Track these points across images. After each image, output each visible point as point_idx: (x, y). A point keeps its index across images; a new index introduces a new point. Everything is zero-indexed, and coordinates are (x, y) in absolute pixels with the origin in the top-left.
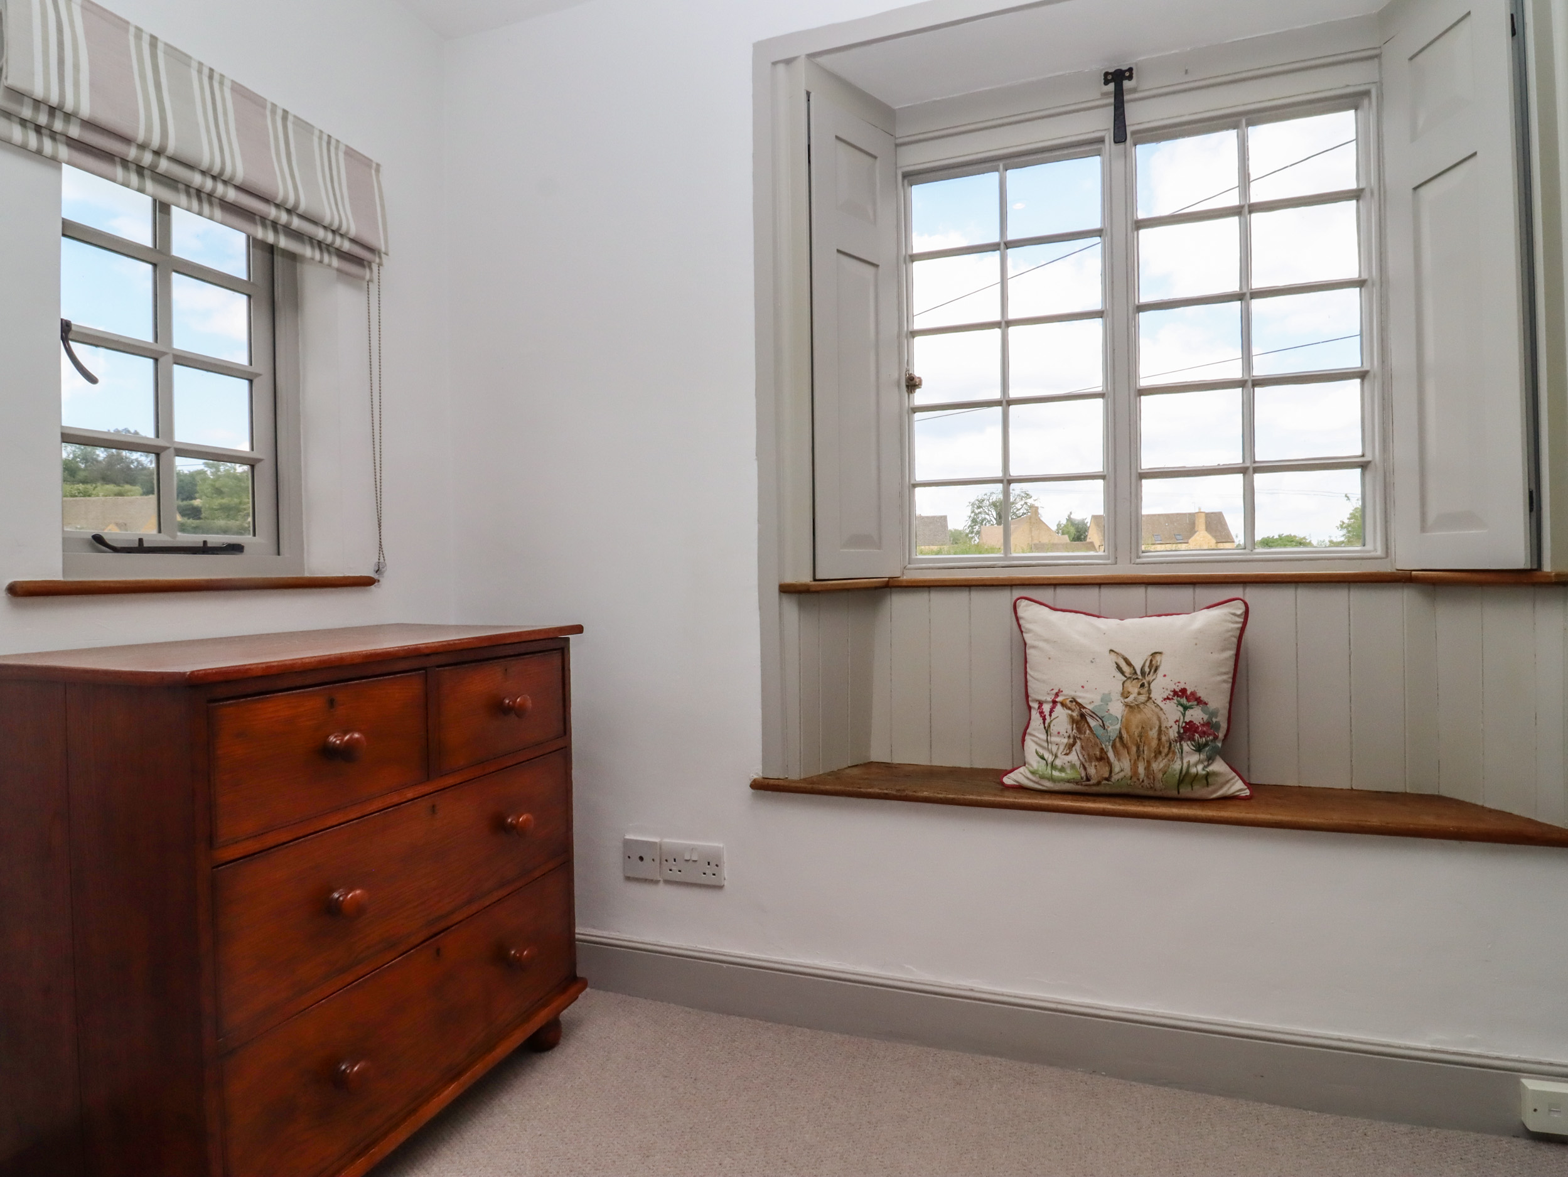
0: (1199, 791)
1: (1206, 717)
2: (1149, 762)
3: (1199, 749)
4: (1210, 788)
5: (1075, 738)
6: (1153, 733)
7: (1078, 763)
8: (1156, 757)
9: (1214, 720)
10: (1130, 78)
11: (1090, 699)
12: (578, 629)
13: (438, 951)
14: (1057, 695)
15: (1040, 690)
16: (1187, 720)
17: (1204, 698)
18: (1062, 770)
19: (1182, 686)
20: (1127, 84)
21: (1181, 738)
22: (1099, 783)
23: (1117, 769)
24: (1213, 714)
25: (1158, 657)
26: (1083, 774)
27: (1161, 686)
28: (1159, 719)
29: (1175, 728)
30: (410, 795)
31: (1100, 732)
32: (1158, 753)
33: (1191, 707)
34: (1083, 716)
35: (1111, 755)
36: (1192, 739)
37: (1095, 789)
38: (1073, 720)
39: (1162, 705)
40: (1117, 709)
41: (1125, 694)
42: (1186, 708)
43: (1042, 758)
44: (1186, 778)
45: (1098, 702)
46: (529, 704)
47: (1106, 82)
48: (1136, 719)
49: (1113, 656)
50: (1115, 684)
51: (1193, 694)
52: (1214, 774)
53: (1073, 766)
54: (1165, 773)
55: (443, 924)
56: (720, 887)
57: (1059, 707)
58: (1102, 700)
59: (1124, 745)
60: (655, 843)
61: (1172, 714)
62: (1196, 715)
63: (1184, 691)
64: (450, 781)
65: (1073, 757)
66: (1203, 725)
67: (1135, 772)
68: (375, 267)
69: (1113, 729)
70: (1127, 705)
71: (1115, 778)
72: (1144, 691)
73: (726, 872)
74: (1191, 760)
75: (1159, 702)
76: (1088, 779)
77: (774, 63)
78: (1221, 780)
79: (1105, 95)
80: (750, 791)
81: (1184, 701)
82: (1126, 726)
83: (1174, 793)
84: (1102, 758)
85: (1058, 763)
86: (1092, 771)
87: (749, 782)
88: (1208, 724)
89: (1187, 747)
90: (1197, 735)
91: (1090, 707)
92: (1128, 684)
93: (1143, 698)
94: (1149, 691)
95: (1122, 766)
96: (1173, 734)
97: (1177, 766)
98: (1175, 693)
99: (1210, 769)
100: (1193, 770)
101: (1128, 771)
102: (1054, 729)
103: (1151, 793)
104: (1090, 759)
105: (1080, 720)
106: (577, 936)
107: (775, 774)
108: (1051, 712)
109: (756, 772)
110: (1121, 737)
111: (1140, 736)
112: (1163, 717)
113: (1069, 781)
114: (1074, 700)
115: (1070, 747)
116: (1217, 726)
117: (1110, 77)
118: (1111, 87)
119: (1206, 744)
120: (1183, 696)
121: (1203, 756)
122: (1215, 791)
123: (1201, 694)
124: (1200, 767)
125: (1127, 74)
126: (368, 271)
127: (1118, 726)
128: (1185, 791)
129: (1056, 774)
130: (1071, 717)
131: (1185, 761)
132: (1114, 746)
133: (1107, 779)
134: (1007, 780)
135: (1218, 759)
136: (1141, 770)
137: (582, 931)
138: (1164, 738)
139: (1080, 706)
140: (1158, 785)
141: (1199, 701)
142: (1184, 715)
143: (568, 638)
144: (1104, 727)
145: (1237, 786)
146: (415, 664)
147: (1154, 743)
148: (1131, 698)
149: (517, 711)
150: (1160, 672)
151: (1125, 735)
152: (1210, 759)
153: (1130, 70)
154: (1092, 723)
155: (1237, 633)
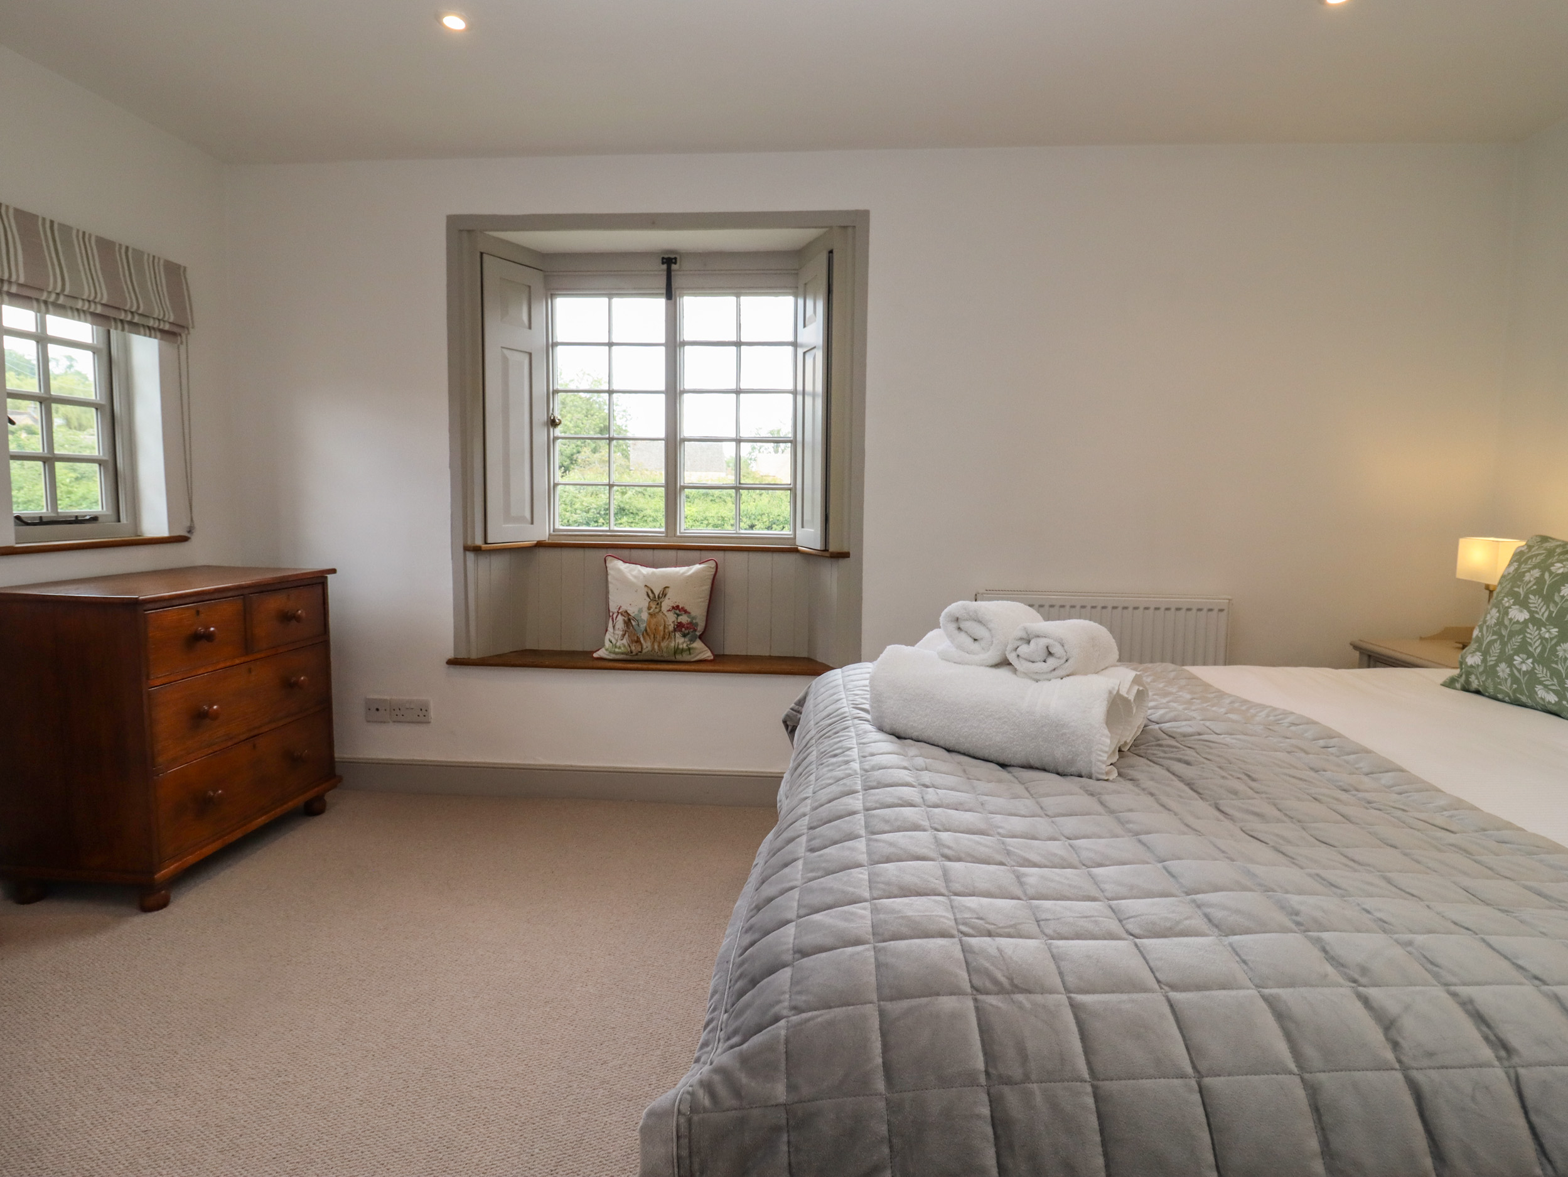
0: (686, 657)
1: (689, 620)
2: (659, 643)
3: (684, 636)
4: (692, 656)
5: (626, 631)
6: (661, 628)
7: (626, 644)
8: (663, 640)
9: (694, 621)
10: (675, 263)
11: (633, 611)
12: (333, 571)
13: (254, 746)
14: (619, 609)
15: (613, 608)
16: (679, 621)
17: (688, 610)
18: (620, 648)
19: (677, 604)
20: (674, 267)
21: (675, 630)
22: (637, 654)
23: (645, 647)
24: (694, 618)
25: (667, 589)
26: (629, 650)
27: (666, 604)
28: (665, 622)
29: (672, 625)
30: (237, 661)
31: (636, 627)
32: (664, 638)
33: (681, 615)
34: (629, 620)
35: (642, 639)
36: (681, 631)
37: (635, 658)
38: (625, 622)
39: (666, 614)
40: (645, 616)
41: (649, 608)
42: (678, 615)
43: (611, 642)
44: (677, 651)
45: (636, 613)
46: (304, 615)
47: (663, 263)
48: (654, 621)
49: (646, 589)
50: (644, 602)
51: (682, 608)
52: (693, 648)
53: (624, 646)
54: (667, 648)
55: (256, 732)
56: (429, 722)
57: (620, 615)
58: (639, 611)
59: (648, 634)
60: (386, 700)
61: (671, 618)
62: (684, 619)
63: (678, 606)
64: (259, 656)
65: (625, 641)
66: (688, 624)
67: (653, 648)
68: (184, 336)
69: (643, 626)
70: (650, 614)
71: (644, 651)
72: (658, 607)
73: (432, 714)
74: (680, 641)
75: (665, 612)
76: (632, 652)
77: (461, 231)
78: (697, 651)
79: (662, 270)
80: (447, 666)
81: (678, 612)
82: (649, 623)
83: (673, 658)
84: (638, 641)
85: (618, 644)
86: (633, 648)
87: (446, 661)
88: (691, 623)
89: (678, 635)
90: (683, 629)
91: (633, 615)
92: (651, 603)
93: (657, 610)
94: (661, 607)
95: (647, 645)
96: (671, 628)
97: (673, 644)
98: (673, 608)
99: (691, 646)
100: (681, 646)
101: (650, 648)
102: (617, 627)
103: (662, 659)
104: (632, 641)
105: (628, 622)
106: (336, 760)
107: (463, 655)
108: (616, 618)
109: (451, 655)
110: (646, 630)
111: (655, 629)
112: (665, 619)
113: (622, 653)
114: (626, 612)
115: (624, 635)
116: (697, 624)
117: (665, 260)
118: (665, 267)
119: (688, 634)
120: (677, 609)
121: (687, 639)
122: (693, 658)
123: (688, 608)
124: (685, 645)
125: (674, 261)
126: (179, 338)
127: (645, 625)
128: (679, 657)
129: (617, 650)
130: (624, 620)
131: (677, 641)
132: (643, 635)
133: (641, 652)
134: (595, 655)
135: (698, 640)
136: (656, 647)
137: (338, 754)
138: (666, 631)
139: (629, 615)
140: (665, 655)
141: (686, 612)
142: (677, 619)
143: (326, 577)
144: (638, 625)
145: (708, 655)
146: (236, 593)
147: (662, 633)
148: (652, 610)
149: (298, 619)
150: (667, 597)
151: (648, 629)
152: (692, 640)
153: (675, 258)
154: (633, 623)
155: (712, 577)
